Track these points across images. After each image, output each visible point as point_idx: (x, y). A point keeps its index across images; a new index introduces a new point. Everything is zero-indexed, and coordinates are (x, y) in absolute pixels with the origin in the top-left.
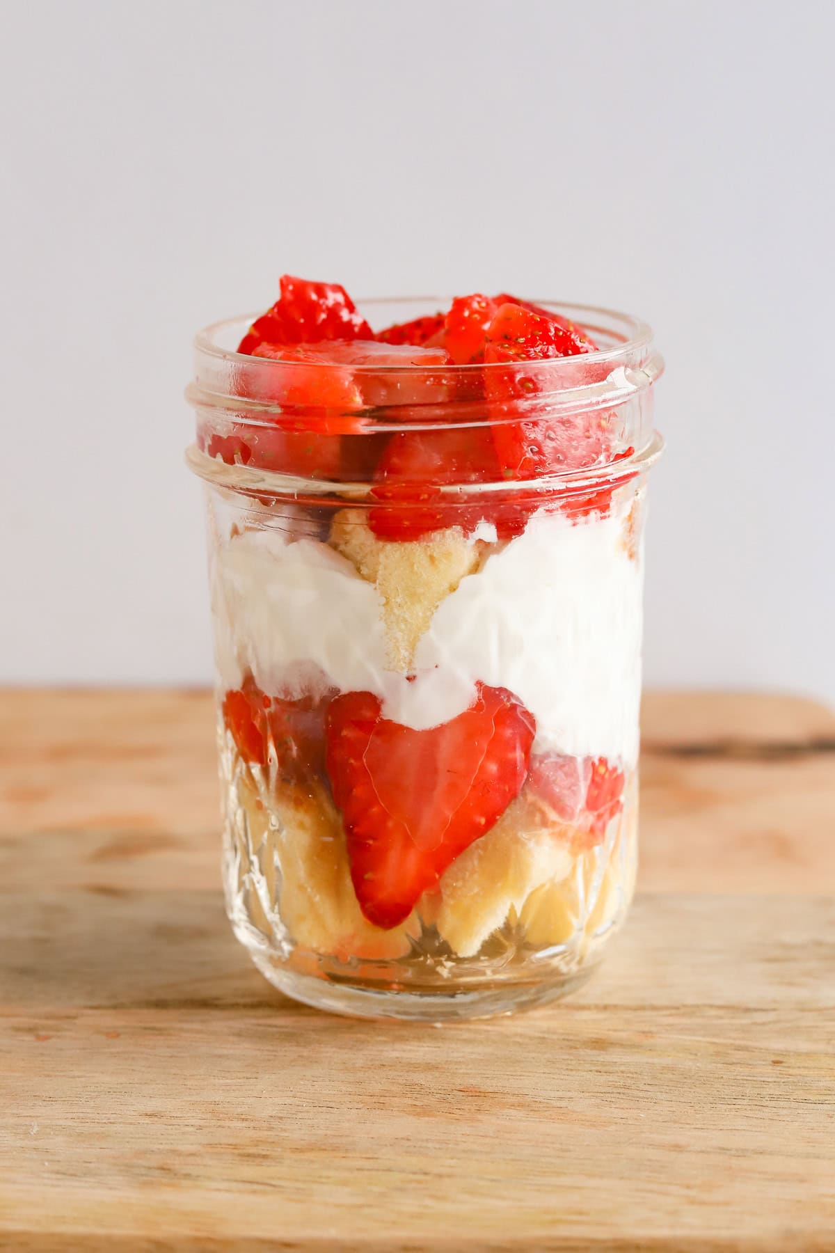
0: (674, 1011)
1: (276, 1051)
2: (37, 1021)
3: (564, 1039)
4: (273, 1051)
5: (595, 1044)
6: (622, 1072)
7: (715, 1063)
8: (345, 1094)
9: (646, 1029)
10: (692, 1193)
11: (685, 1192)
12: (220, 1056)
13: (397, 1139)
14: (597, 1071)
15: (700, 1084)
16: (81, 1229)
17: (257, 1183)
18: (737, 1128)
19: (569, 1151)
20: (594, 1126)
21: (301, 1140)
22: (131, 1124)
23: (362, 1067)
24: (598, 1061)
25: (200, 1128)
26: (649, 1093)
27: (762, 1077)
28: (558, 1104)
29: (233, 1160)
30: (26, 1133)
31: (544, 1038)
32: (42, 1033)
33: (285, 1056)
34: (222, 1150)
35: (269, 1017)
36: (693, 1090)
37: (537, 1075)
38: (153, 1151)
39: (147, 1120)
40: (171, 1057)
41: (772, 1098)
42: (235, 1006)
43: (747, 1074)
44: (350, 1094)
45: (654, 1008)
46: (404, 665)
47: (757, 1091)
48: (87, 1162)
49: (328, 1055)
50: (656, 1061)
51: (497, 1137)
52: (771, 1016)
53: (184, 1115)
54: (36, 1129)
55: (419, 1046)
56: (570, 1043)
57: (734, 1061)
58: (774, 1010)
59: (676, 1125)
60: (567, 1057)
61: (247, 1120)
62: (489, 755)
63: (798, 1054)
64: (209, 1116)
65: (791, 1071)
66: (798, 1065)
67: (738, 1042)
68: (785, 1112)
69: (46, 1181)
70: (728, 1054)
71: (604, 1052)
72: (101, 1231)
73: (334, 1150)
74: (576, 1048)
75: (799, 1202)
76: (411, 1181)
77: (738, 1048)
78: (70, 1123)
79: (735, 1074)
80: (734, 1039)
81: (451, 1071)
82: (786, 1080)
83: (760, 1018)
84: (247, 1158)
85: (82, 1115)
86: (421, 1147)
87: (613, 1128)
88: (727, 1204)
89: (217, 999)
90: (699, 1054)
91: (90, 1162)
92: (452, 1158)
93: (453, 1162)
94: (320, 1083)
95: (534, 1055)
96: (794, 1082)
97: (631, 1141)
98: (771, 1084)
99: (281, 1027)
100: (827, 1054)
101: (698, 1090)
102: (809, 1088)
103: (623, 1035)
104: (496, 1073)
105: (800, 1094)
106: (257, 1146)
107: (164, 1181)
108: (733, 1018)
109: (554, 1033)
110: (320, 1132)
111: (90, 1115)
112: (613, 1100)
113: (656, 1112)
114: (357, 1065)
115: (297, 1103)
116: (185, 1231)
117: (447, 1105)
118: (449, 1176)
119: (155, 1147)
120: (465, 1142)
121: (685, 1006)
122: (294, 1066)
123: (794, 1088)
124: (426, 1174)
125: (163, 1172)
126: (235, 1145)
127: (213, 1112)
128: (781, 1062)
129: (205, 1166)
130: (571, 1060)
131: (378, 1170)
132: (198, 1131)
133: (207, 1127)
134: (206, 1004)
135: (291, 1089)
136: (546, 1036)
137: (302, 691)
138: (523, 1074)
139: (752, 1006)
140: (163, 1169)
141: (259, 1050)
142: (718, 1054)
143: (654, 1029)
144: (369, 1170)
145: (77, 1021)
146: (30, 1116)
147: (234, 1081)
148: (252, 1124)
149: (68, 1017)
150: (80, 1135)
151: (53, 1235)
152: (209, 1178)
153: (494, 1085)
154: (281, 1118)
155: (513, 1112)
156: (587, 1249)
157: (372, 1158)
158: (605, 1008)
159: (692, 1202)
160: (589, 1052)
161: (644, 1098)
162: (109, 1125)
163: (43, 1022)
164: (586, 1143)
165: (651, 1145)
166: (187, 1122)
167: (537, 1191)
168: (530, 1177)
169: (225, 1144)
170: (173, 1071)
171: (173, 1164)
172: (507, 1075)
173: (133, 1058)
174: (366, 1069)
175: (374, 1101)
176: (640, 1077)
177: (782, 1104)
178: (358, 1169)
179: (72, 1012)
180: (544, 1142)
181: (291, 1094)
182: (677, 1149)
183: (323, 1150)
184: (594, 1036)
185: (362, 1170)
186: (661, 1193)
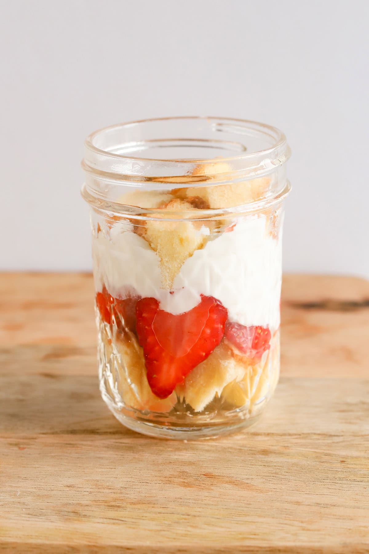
0: (298, 436)
2: (19, 440)
3: (250, 450)
4: (122, 455)
5: (263, 452)
6: (275, 466)
7: (315, 462)
8: (154, 476)
9: (286, 445)
10: (304, 525)
11: (301, 524)
12: (99, 458)
13: (176, 498)
14: (264, 466)
15: (309, 472)
17: (115, 519)
18: (324, 493)
19: (250, 504)
20: (262, 492)
21: (135, 499)
22: (60, 490)
23: (161, 463)
24: (264, 461)
25: (91, 493)
26: (286, 476)
27: (336, 469)
28: (247, 481)
29: (105, 508)
30: (15, 495)
31: (241, 449)
32: (22, 446)
33: (128, 458)
34: (101, 503)
35: (121, 438)
36: (305, 475)
37: (238, 467)
38: (70, 504)
39: (68, 489)
40: (78, 458)
41: (340, 479)
42: (106, 433)
43: (329, 467)
44: (156, 476)
45: (290, 435)
46: (169, 287)
47: (333, 475)
48: (42, 509)
49: (147, 457)
50: (290, 460)
51: (220, 498)
52: (341, 439)
53: (84, 486)
54: (19, 493)
55: (186, 453)
56: (252, 452)
57: (324, 461)
58: (342, 436)
59: (298, 492)
60: (251, 459)
61: (111, 489)
62: (207, 326)
63: (352, 458)
64: (94, 487)
65: (349, 466)
66: (352, 463)
67: (326, 452)
68: (345, 486)
69: (23, 518)
70: (322, 457)
71: (267, 456)
72: (48, 542)
73: (148, 504)
74: (255, 454)
75: (350, 529)
76: (182, 519)
77: (326, 455)
78: (34, 490)
79: (324, 467)
80: (324, 450)
81: (200, 465)
82: (346, 470)
83: (336, 439)
84: (110, 508)
85: (39, 486)
86: (186, 502)
87: (270, 493)
88: (319, 530)
89: (98, 429)
90: (309, 457)
91: (43, 509)
92: (200, 508)
93: (200, 510)
94: (143, 471)
95: (236, 457)
96: (350, 471)
97: (278, 500)
98: (339, 472)
99: (126, 443)
100: (365, 458)
101: (307, 475)
102: (356, 474)
103: (275, 448)
104: (220, 466)
105: (352, 477)
106: (115, 501)
107: (75, 518)
108: (324, 440)
109: (245, 447)
110: (142, 495)
111: (43, 486)
112: (271, 480)
113: (289, 486)
114: (159, 462)
115: (133, 481)
116: (85, 542)
117: (198, 482)
118: (199, 516)
119: (71, 502)
120: (206, 500)
121: (303, 434)
122: (132, 463)
123: (350, 474)
124: (188, 515)
125: (74, 514)
126: (106, 501)
127: (96, 485)
128: (344, 461)
129: (93, 511)
130: (253, 460)
131: (167, 513)
132: (90, 494)
133: (93, 492)
134: (93, 432)
135: (130, 474)
137: (126, 296)
138: (232, 467)
139: (333, 434)
140: (75, 513)
141: (116, 455)
142: (317, 457)
143: (289, 445)
144: (164, 513)
145: (36, 440)
146: (17, 487)
147: (106, 470)
148: (113, 491)
149: (33, 438)
150: (39, 495)
151: (26, 544)
152: (95, 517)
153: (219, 472)
154: (126, 488)
155: (227, 485)
156: (257, 551)
157: (165, 508)
158: (268, 434)
159: (304, 529)
160: (261, 456)
161: (284, 479)
162: (51, 491)
163: (22, 441)
164: (258, 501)
165: (286, 502)
166: (85, 490)
167: (237, 523)
168: (233, 517)
169: (102, 501)
170: (79, 465)
171: (79, 510)
172: (225, 467)
173: (61, 459)
174: (163, 464)
175: (166, 480)
176: (282, 468)
177: (344, 482)
178: (159, 513)
179: (35, 436)
180: (240, 500)
181: (130, 476)
182: (298, 504)
183: (144, 503)
184: (263, 448)
185: (161, 513)
186: (290, 525)
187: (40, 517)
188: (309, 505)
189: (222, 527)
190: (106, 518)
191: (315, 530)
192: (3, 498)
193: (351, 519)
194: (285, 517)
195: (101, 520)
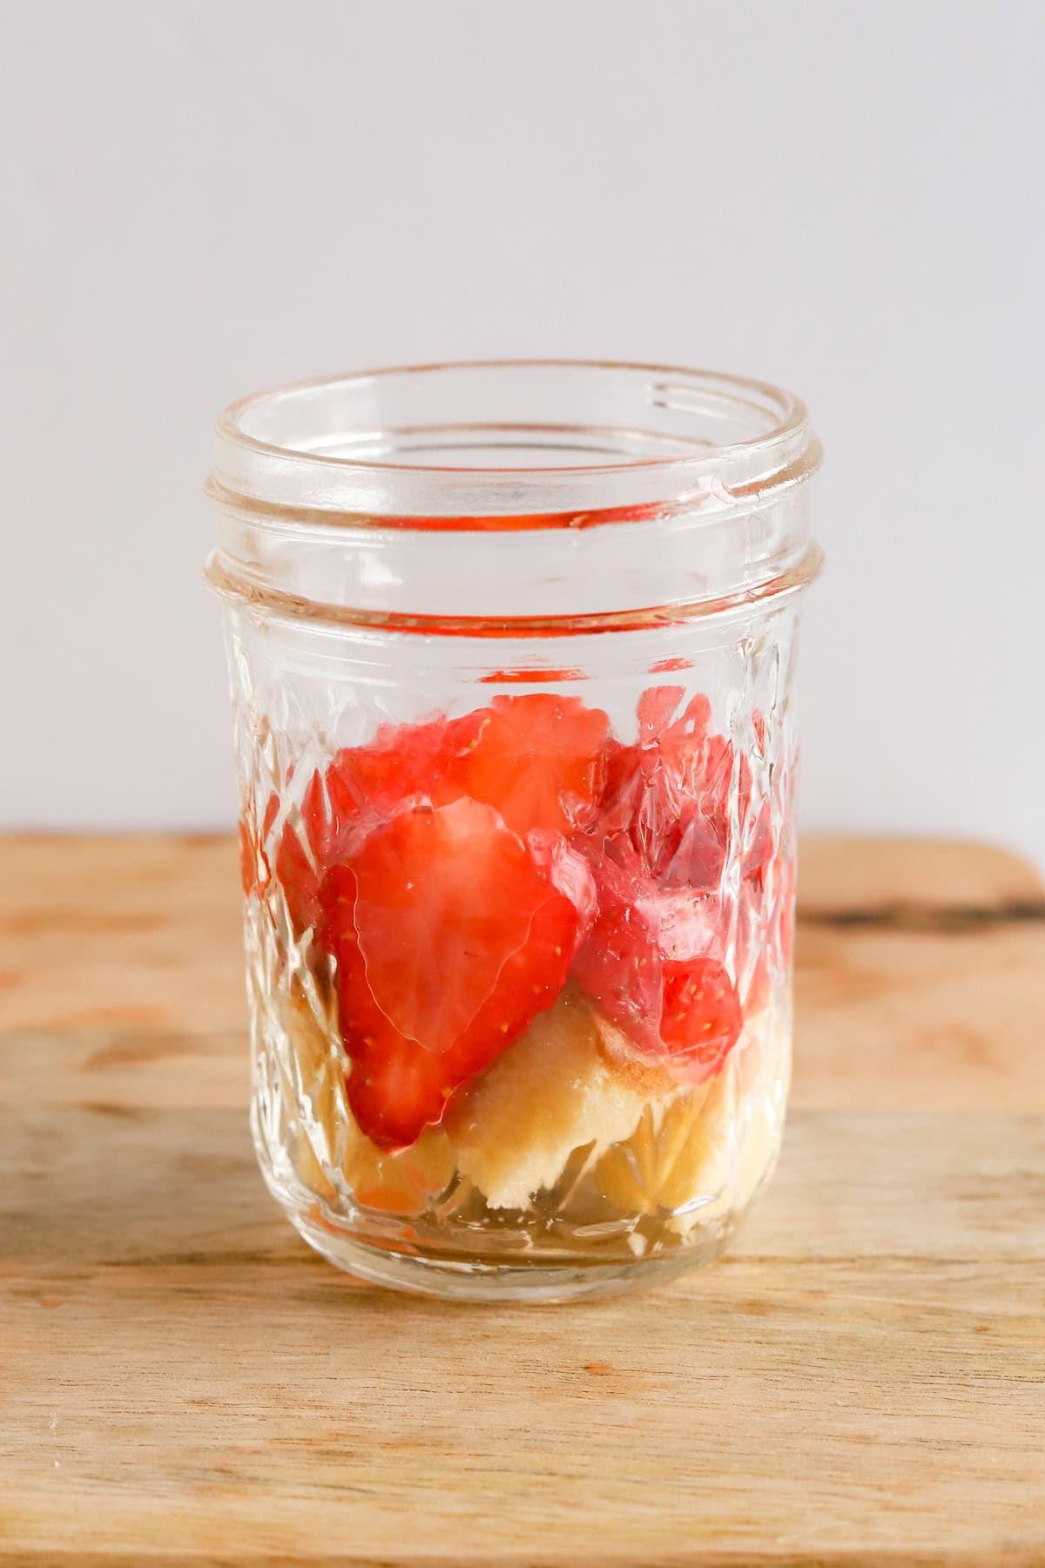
0: (849, 1265)
1: (350, 1319)
2: (38, 1282)
3: (713, 1302)
5: (751, 1308)
6: (789, 1343)
7: (904, 1330)
8: (442, 1374)
9: (815, 1287)
10: (887, 1496)
11: (877, 1495)
12: (279, 1326)
13: (512, 1430)
14: (757, 1342)
15: (887, 1358)
16: (127, 1549)
17: (343, 1488)
18: (936, 1413)
19: (727, 1444)
21: (393, 1433)
22: (175, 1413)
23: (460, 1339)
24: (756, 1329)
25: (263, 1418)
26: (824, 1370)
27: (963, 1348)
29: (310, 1459)
30: (45, 1427)
31: (687, 1300)
32: (49, 1298)
33: (361, 1325)
34: (294, 1447)
36: (878, 1366)
37: (682, 1348)
38: (207, 1448)
39: (196, 1409)
40: (217, 1327)
41: (978, 1376)
43: (944, 1345)
44: (448, 1374)
45: (824, 1261)
47: (958, 1366)
48: (125, 1463)
49: (416, 1323)
50: (829, 1328)
51: (638, 1428)
52: (972, 1270)
53: (242, 1402)
54: (56, 1422)
56: (719, 1306)
57: (929, 1328)
58: (975, 1262)
59: (861, 1410)
60: (719, 1324)
61: (321, 1407)
63: (1008, 1318)
64: (273, 1402)
65: (1001, 1341)
66: (1011, 1333)
67: (931, 1304)
68: (994, 1393)
69: (77, 1488)
70: (920, 1319)
71: (762, 1318)
72: (152, 1551)
73: (433, 1445)
74: (727, 1312)
75: (1018, 1506)
76: (537, 1484)
77: (932, 1312)
78: (98, 1413)
79: (931, 1344)
80: (926, 1300)
81: (574, 1343)
82: (994, 1352)
83: (957, 1272)
84: (325, 1457)
85: (111, 1403)
86: (543, 1441)
87: (781, 1414)
88: (930, 1510)
89: (267, 1251)
90: (883, 1320)
91: (130, 1464)
92: (584, 1455)
93: (586, 1459)
94: (408, 1360)
95: (675, 1321)
96: (1004, 1355)
97: (805, 1431)
98: (975, 1358)
101: (885, 1365)
102: (1024, 1361)
103: (787, 1295)
104: (630, 1345)
105: (1013, 1370)
106: (336, 1440)
107: (225, 1486)
108: (923, 1273)
109: (699, 1294)
110: (414, 1422)
111: (123, 1403)
112: (780, 1379)
113: (834, 1394)
114: (453, 1336)
115: (384, 1385)
116: (258, 1549)
117: (572, 1387)
118: (582, 1477)
119: (209, 1443)
120: (598, 1434)
121: (862, 1257)
122: (373, 1338)
123: (1006, 1362)
124: (552, 1474)
125: (222, 1474)
126: (310, 1440)
128: (986, 1329)
129: (274, 1466)
130: (723, 1328)
131: (491, 1470)
132: (261, 1422)
133: (271, 1417)
134: (255, 1258)
135: (374, 1368)
136: (689, 1297)
138: (664, 1346)
139: (947, 1257)
140: (222, 1471)
141: (328, 1317)
142: (907, 1319)
143: (824, 1287)
144: (480, 1470)
145: (91, 1282)
146: (47, 1405)
147: (300, 1358)
148: (329, 1413)
149: (81, 1277)
150: (113, 1428)
151: (91, 1556)
152: (282, 1482)
153: (629, 1360)
154: (364, 1405)
155: (654, 1395)
157: (484, 1455)
158: (762, 1260)
159: (887, 1507)
160: (744, 1317)
161: (817, 1376)
162: (148, 1415)
163: (48, 1283)
164: (749, 1434)
165: (830, 1436)
166: (245, 1411)
167: (695, 1494)
168: (681, 1477)
169: (298, 1439)
170: (221, 1346)
171: (235, 1465)
172: (644, 1348)
173: (169, 1330)
174: (466, 1342)
175: (479, 1381)
176: (810, 1349)
177: (991, 1383)
178: (466, 1469)
179: (84, 1270)
180: (696, 1434)
181: (375, 1374)
182: (864, 1441)
183: (420, 1445)
184: (750, 1297)
185: (472, 1470)
186: (848, 1497)
187: (125, 1485)
188: (896, 1444)
189: (652, 1505)
190: (316, 1486)
191: (919, 1509)
192: (11, 1434)
193: (1020, 1480)
194: (830, 1476)
195: (300, 1491)
